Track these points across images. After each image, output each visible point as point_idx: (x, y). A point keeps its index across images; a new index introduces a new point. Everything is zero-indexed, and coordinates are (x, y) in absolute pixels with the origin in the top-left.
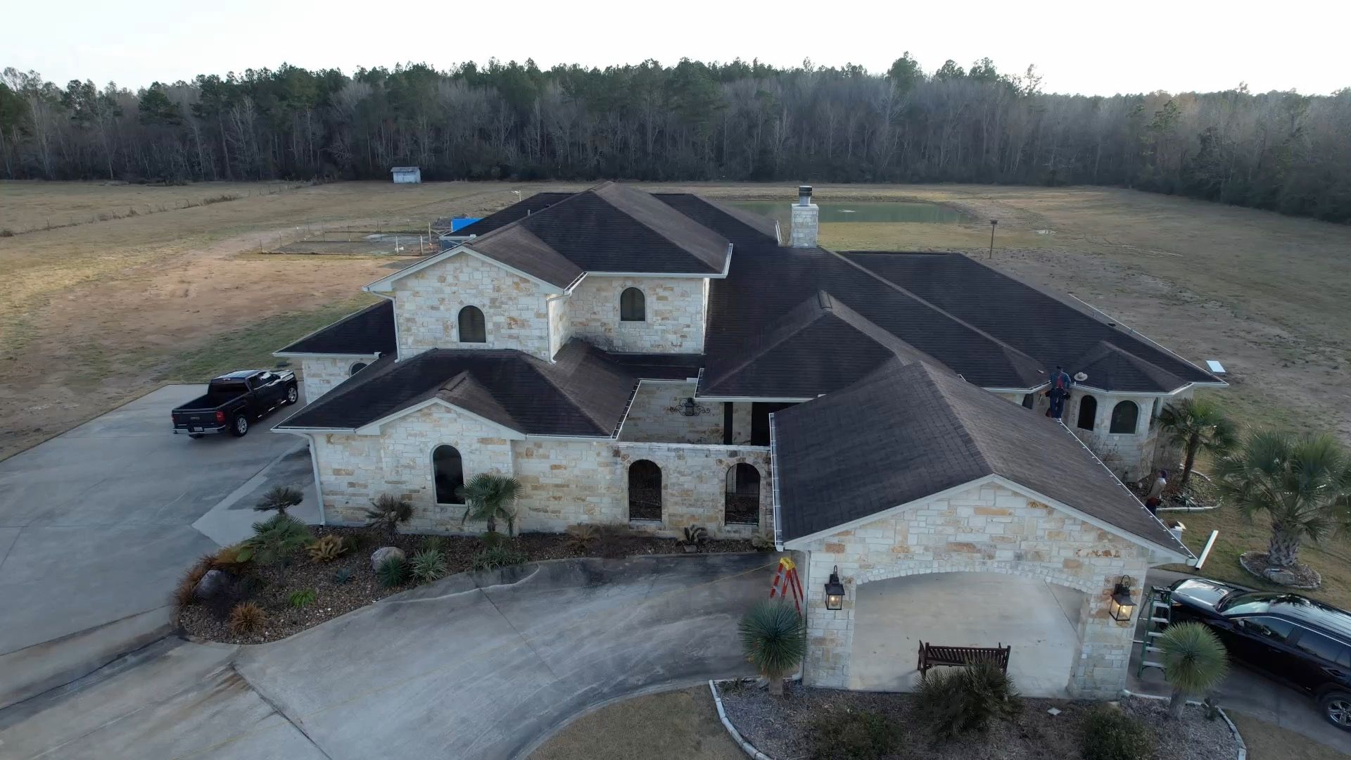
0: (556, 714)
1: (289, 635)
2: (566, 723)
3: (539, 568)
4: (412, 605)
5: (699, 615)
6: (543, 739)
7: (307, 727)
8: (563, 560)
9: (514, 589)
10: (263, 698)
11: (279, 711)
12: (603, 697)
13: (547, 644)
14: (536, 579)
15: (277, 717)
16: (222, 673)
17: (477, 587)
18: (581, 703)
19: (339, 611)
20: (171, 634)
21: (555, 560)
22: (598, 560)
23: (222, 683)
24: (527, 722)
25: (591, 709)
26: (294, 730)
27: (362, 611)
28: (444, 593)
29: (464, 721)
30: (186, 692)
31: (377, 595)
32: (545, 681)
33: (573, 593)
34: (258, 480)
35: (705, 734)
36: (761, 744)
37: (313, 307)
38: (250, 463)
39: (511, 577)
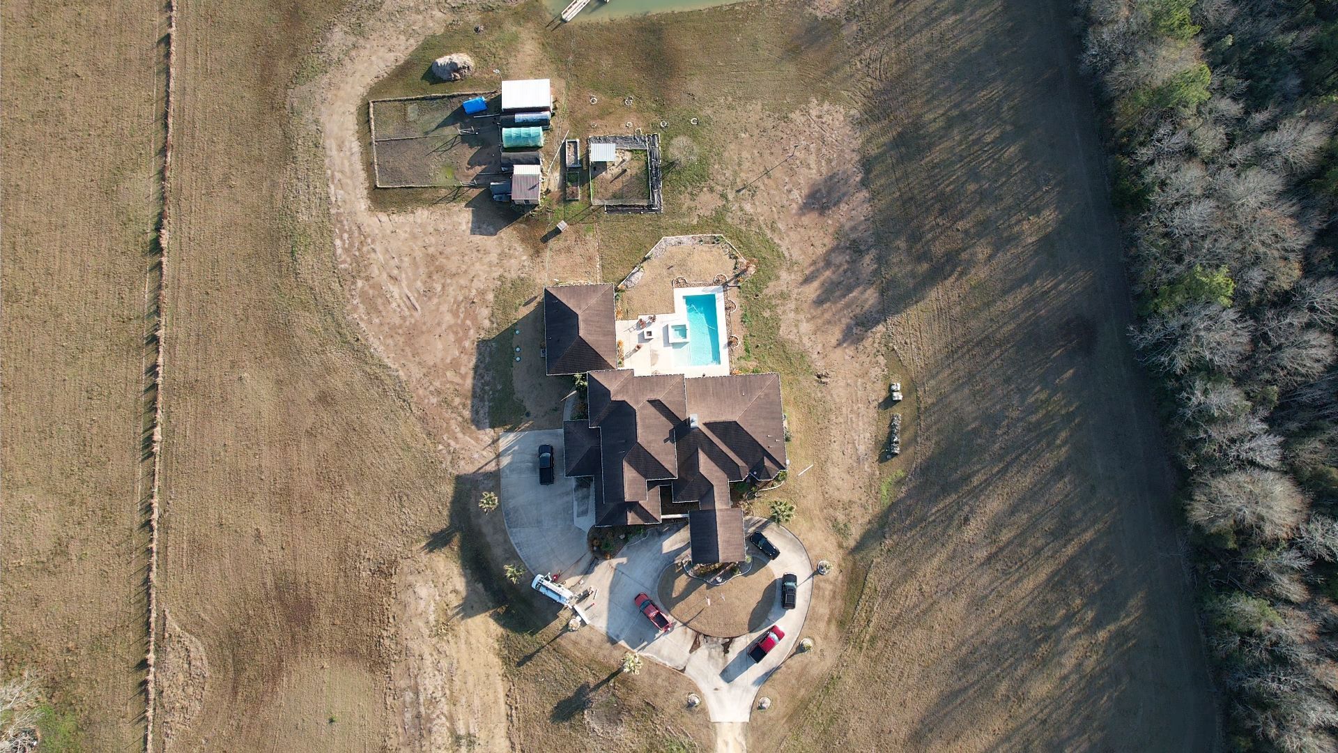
0: (662, 569)
1: (615, 556)
2: (664, 570)
3: (649, 534)
4: (631, 546)
5: (679, 543)
6: (662, 574)
7: (629, 575)
8: (652, 529)
10: (620, 570)
12: (668, 565)
13: (658, 552)
14: (650, 537)
15: (624, 573)
16: (610, 567)
17: (640, 540)
18: (665, 567)
20: (595, 559)
21: (651, 532)
22: (658, 531)
23: (611, 569)
24: (659, 571)
25: (667, 567)
27: (623, 549)
28: (635, 542)
29: (650, 571)
30: (607, 571)
31: (624, 545)
32: (659, 561)
33: (657, 539)
34: (575, 503)
35: (683, 571)
36: (690, 573)
37: (487, 323)
38: (567, 494)
39: (645, 535)
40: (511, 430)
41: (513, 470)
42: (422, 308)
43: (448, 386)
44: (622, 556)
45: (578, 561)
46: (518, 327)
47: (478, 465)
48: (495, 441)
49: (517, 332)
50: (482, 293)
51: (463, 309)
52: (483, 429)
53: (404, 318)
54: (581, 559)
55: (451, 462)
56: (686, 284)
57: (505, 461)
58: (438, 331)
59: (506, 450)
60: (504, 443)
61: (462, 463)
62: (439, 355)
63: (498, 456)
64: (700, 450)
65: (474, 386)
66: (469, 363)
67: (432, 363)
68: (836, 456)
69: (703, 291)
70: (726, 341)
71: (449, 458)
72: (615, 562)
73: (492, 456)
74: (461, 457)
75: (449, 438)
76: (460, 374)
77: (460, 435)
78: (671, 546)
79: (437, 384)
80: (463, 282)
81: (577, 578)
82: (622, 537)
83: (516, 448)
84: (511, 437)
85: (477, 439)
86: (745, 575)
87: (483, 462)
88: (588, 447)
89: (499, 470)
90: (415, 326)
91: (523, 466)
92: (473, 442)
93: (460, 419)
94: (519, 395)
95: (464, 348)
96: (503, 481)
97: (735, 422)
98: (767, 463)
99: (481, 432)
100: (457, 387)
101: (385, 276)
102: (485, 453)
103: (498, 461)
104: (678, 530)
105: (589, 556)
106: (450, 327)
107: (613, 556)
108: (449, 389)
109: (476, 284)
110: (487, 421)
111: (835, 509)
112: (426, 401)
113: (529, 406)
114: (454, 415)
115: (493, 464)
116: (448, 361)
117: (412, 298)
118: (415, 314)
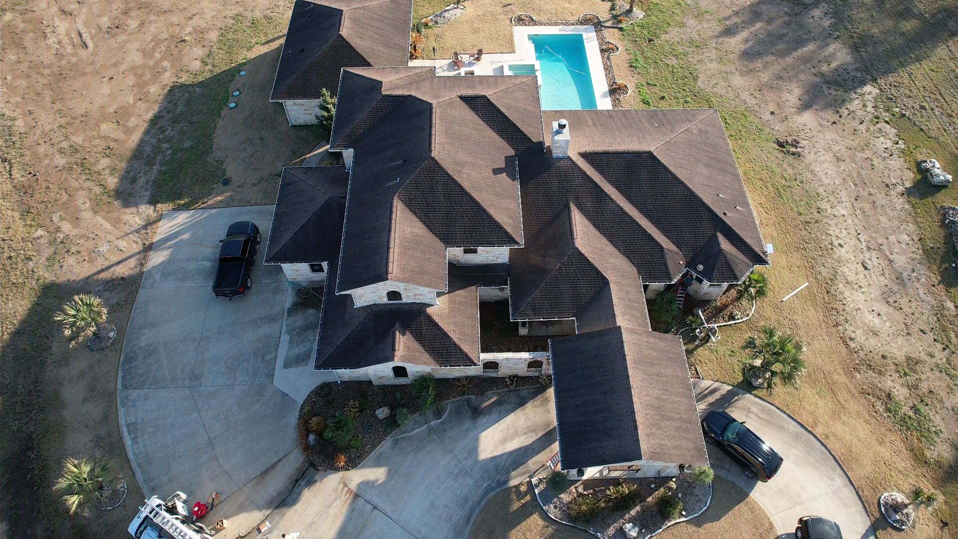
0: (478, 499)
1: (359, 464)
2: (483, 503)
3: (449, 405)
4: (403, 438)
5: (522, 435)
6: (477, 512)
7: (389, 514)
8: (458, 399)
9: (442, 423)
10: (366, 501)
11: (375, 508)
12: (493, 489)
13: (466, 459)
14: (450, 415)
15: (375, 510)
16: (343, 489)
17: (426, 423)
18: (486, 494)
19: (374, 447)
20: (309, 466)
21: (454, 399)
22: (473, 397)
23: (346, 495)
24: (469, 504)
25: (490, 496)
26: (385, 517)
27: (383, 445)
28: (413, 429)
29: (446, 506)
30: (335, 500)
31: (386, 434)
32: (470, 481)
33: (467, 424)
34: (285, 338)
35: (533, 507)
36: (553, 512)
37: (196, 65)
38: (271, 319)
39: (438, 414)
40: (186, 207)
41: (170, 274)
42: (96, 46)
43: (96, 142)
44: (378, 464)
45: (266, 472)
46: (246, 67)
47: (100, 264)
48: (149, 224)
49: (242, 73)
50: (200, 33)
51: (164, 49)
52: (136, 205)
53: (59, 56)
54: (274, 466)
55: (48, 259)
56: (533, 22)
57: (157, 258)
58: (111, 72)
59: (167, 239)
60: (164, 229)
61: (71, 260)
62: (99, 101)
63: (148, 248)
64: (573, 207)
65: (141, 144)
66: (147, 112)
67: (82, 112)
68: (851, 271)
69: (560, 30)
70: (606, 88)
71: (49, 251)
72: (357, 476)
73: (136, 248)
74: (73, 249)
75: (62, 218)
76: (125, 126)
77: (87, 215)
78: (504, 441)
79: (78, 139)
80: (175, 19)
81: (255, 516)
82: (382, 413)
83: (186, 236)
84: (182, 218)
85: (116, 222)
86: (698, 522)
87: (114, 259)
88: (322, 199)
89: (141, 274)
90: (73, 67)
91: (193, 266)
92: (108, 226)
93: (98, 190)
94: (219, 155)
95: (147, 94)
96: (142, 295)
97: (650, 154)
98: (725, 245)
99: (128, 210)
100: (112, 144)
101: (54, 9)
102: (122, 244)
103: (145, 258)
104: (521, 403)
105: (295, 459)
106: (133, 69)
107: (353, 463)
108: (95, 146)
109: (196, 21)
110: (148, 193)
111: (880, 373)
112: (47, 162)
113: (232, 170)
114: (89, 184)
115: (132, 262)
116: (112, 110)
117: (84, 35)
118: (83, 53)
